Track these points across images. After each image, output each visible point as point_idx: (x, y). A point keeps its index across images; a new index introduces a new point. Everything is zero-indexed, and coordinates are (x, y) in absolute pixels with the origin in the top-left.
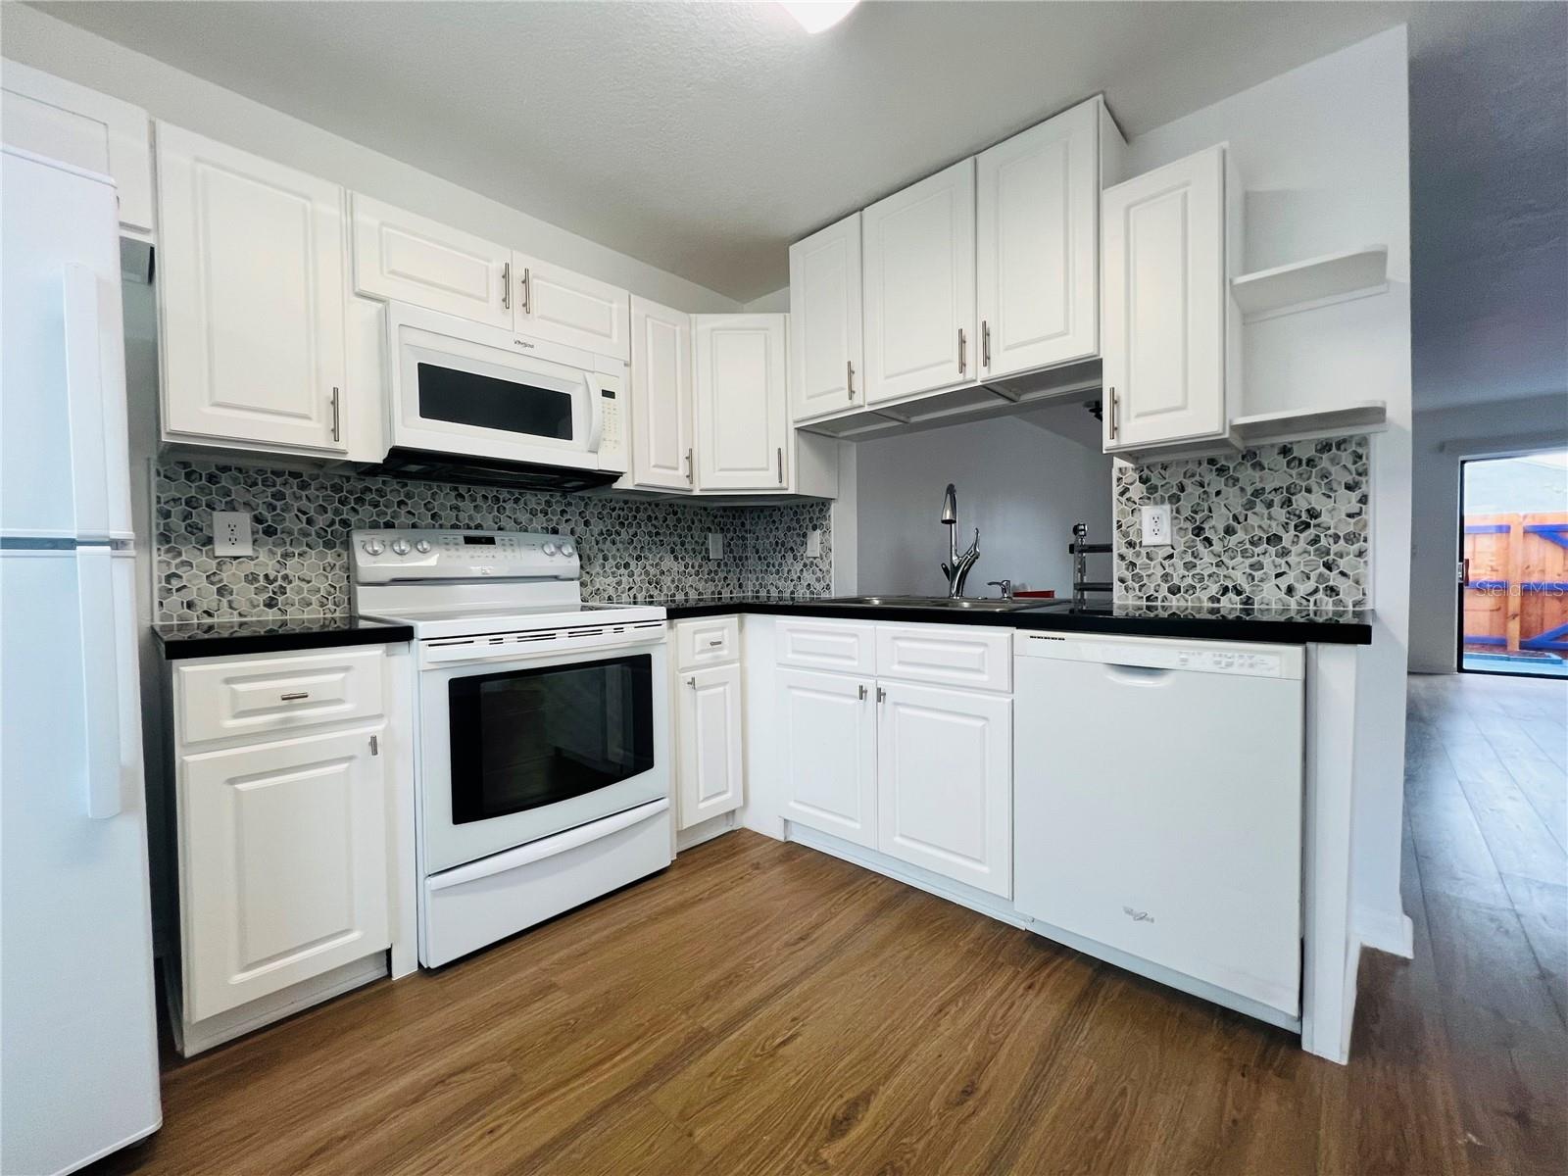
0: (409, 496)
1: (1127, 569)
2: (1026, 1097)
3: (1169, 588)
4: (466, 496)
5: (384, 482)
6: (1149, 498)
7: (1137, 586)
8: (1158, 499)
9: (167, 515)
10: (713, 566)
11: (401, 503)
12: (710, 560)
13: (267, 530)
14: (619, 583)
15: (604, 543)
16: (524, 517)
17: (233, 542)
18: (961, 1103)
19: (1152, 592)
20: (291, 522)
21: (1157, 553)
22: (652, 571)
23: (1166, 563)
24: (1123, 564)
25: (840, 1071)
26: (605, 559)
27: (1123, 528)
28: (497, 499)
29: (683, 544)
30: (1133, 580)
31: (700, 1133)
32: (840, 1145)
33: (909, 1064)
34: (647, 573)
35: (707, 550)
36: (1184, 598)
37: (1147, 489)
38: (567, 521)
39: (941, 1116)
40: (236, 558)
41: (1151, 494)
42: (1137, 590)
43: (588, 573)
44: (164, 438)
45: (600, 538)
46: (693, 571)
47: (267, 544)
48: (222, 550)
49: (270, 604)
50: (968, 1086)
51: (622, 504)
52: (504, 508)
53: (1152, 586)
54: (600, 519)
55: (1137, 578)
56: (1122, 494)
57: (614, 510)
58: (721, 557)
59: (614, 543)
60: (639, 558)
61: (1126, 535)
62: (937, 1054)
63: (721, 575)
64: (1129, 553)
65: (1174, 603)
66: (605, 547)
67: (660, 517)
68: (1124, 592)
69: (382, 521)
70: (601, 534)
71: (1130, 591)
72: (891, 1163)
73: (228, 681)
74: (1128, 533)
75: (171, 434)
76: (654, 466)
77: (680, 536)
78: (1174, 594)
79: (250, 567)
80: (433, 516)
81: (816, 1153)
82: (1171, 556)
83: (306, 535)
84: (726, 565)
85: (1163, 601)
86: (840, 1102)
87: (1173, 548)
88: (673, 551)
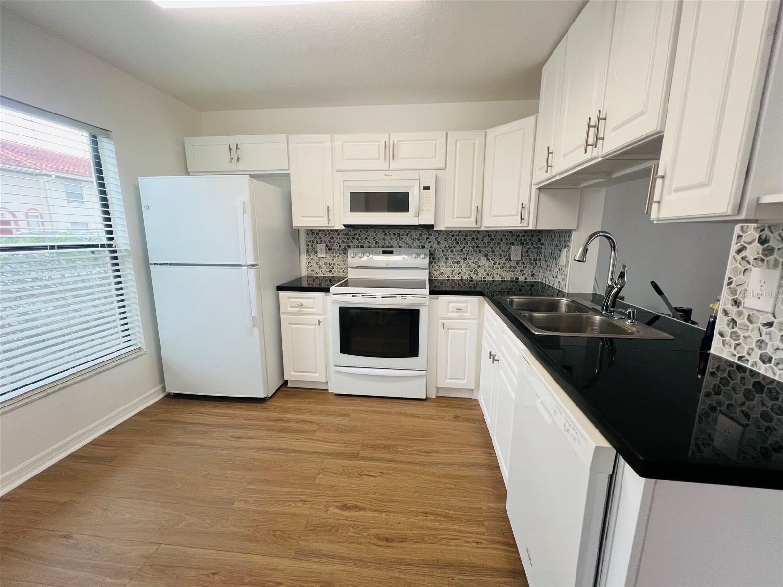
0: (368, 235)
1: (728, 325)
2: (401, 562)
3: (761, 355)
4: (388, 234)
5: (361, 231)
6: (763, 260)
7: (733, 343)
8: (772, 262)
9: (308, 245)
10: (513, 264)
11: (366, 238)
12: (511, 261)
13: (329, 249)
14: (453, 271)
15: (447, 252)
16: (410, 242)
17: (321, 253)
18: (380, 539)
19: (745, 354)
20: (335, 247)
21: (758, 318)
22: (473, 265)
23: (765, 330)
24: (726, 319)
25: (368, 496)
26: (447, 259)
27: (733, 285)
28: (399, 235)
29: (493, 252)
30: (731, 337)
31: (320, 476)
32: (337, 511)
33: (387, 515)
34: (470, 266)
35: (510, 255)
36: (772, 369)
37: (764, 250)
38: (429, 242)
39: (369, 535)
40: (322, 257)
41: (766, 256)
42: (733, 347)
43: (438, 265)
44: (293, 228)
45: (445, 250)
46: (499, 266)
47: (329, 253)
48: (319, 255)
49: (330, 272)
50: (391, 539)
51: (458, 233)
52: (402, 238)
53: (746, 348)
54: (446, 241)
55: (735, 336)
56: (739, 252)
57: (453, 236)
58: (520, 259)
59: (452, 252)
60: (465, 259)
61: (734, 292)
62: (400, 522)
63: (519, 269)
64: (733, 310)
65: (762, 372)
66: (447, 254)
67: (480, 238)
68: (721, 345)
69: (360, 245)
70: (446, 247)
71: (727, 346)
72: (338, 528)
73: (289, 298)
74: (736, 291)
75: (295, 227)
76: (456, 218)
77: (492, 248)
78: (764, 362)
79: (325, 260)
80: (376, 243)
81: (330, 507)
82: (770, 325)
83: (339, 250)
84: (523, 263)
85: (752, 366)
86: (355, 503)
87: (774, 316)
88: (486, 256)
